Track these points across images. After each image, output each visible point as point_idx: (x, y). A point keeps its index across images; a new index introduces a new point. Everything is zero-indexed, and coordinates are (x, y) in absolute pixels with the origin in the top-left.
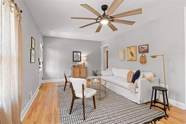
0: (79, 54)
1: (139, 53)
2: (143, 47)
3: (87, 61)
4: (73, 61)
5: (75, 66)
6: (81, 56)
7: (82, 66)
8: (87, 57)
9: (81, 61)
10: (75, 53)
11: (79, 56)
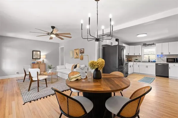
0: (39, 53)
1: (80, 53)
2: (82, 50)
3: (46, 58)
4: (33, 59)
5: (35, 63)
6: (41, 54)
7: (42, 63)
8: (46, 55)
9: (41, 59)
10: (34, 52)
11: (38, 54)
